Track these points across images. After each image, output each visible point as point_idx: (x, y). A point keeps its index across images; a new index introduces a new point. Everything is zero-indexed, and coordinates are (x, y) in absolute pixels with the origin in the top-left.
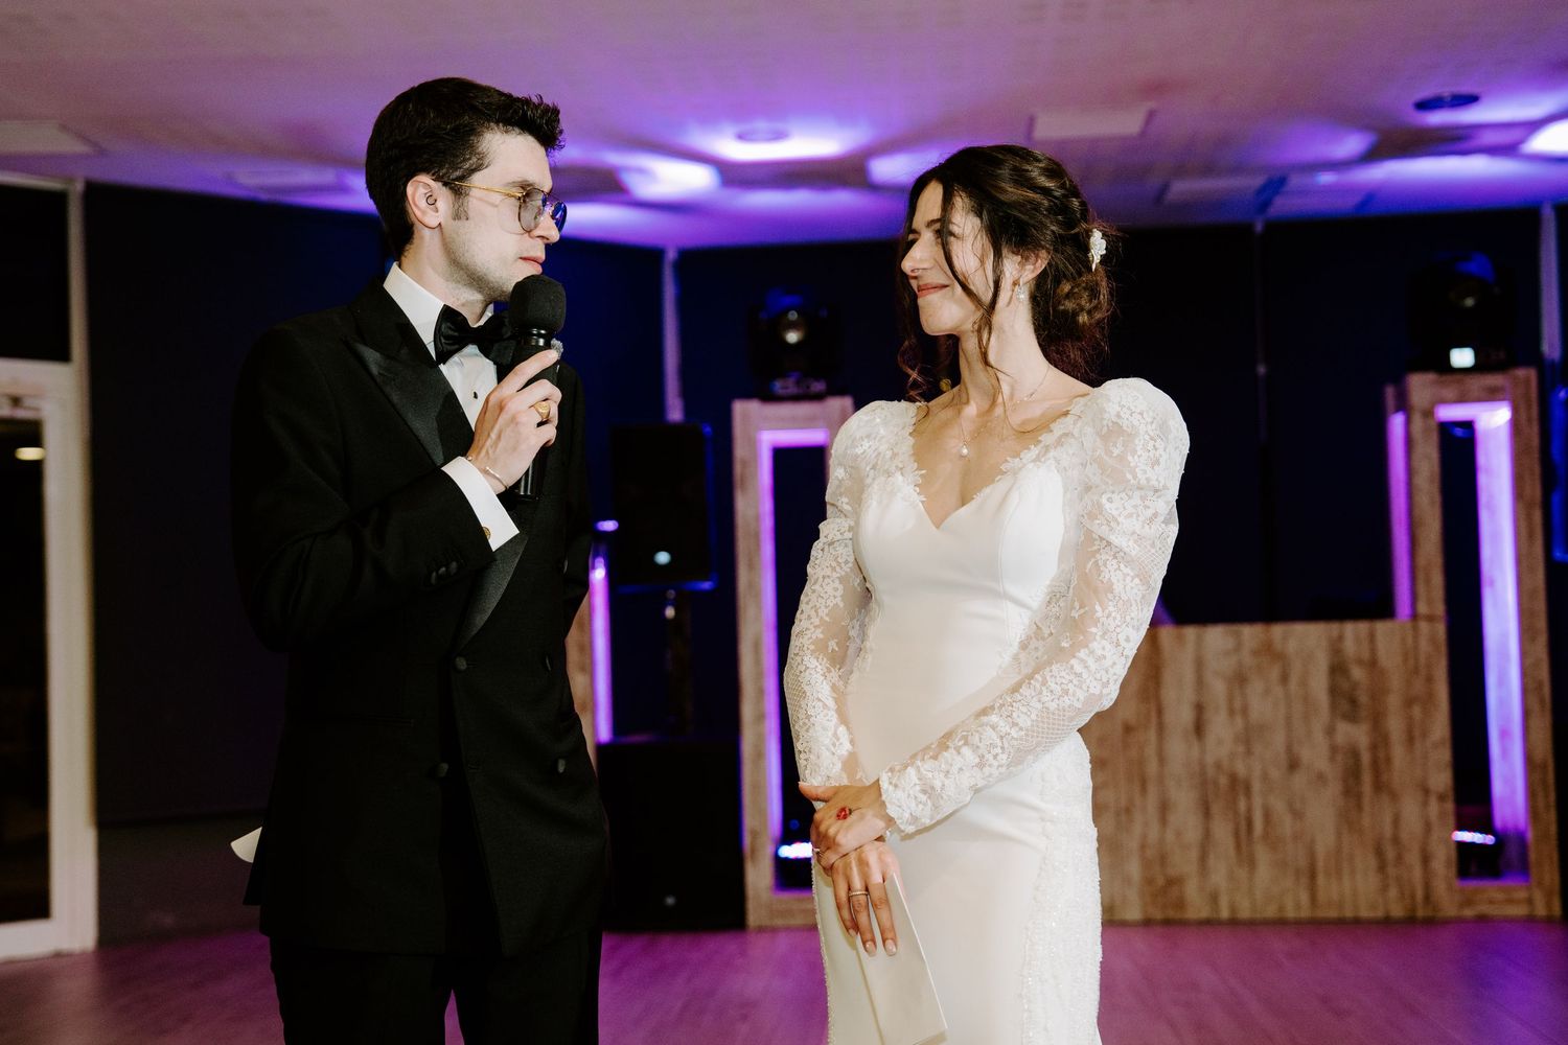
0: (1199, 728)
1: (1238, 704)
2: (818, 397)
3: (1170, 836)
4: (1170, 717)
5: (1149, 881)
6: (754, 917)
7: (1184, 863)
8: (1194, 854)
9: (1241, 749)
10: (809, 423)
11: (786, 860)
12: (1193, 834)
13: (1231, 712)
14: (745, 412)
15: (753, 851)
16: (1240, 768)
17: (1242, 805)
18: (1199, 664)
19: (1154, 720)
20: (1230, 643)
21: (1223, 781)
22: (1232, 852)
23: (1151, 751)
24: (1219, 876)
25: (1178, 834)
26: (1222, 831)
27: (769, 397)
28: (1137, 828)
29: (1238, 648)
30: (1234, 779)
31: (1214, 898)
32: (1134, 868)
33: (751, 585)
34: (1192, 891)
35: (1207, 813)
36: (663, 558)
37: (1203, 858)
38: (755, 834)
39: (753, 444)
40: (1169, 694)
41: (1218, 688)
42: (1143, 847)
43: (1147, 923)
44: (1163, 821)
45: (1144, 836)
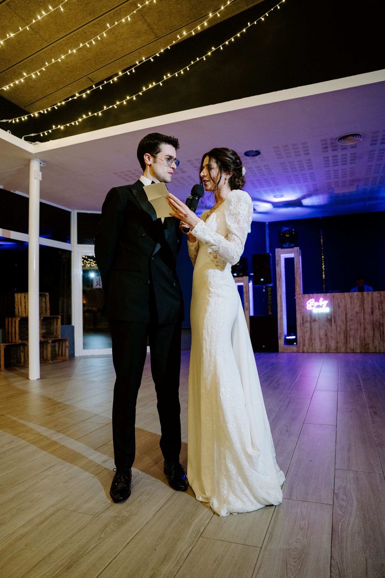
0: (372, 313)
1: (381, 307)
2: (293, 247)
3: (366, 335)
4: (366, 310)
5: (362, 344)
6: (280, 350)
7: (370, 341)
8: (371, 338)
9: (381, 317)
10: (291, 252)
11: (287, 339)
12: (371, 335)
13: (379, 310)
14: (278, 250)
15: (280, 338)
16: (381, 321)
17: (382, 328)
18: (372, 299)
19: (363, 311)
20: (379, 295)
21: (377, 324)
22: (380, 339)
23: (362, 317)
24: (377, 343)
25: (368, 334)
26: (377, 334)
27: (282, 248)
28: (359, 333)
29: (381, 296)
30: (380, 323)
31: (375, 348)
32: (358, 342)
33: (279, 285)
34: (371, 346)
35: (374, 331)
36: (262, 280)
37: (373, 339)
38: (280, 334)
39: (280, 257)
40: (366, 306)
41: (376, 304)
42: (360, 337)
43: (361, 352)
44: (365, 332)
45: (361, 335)
